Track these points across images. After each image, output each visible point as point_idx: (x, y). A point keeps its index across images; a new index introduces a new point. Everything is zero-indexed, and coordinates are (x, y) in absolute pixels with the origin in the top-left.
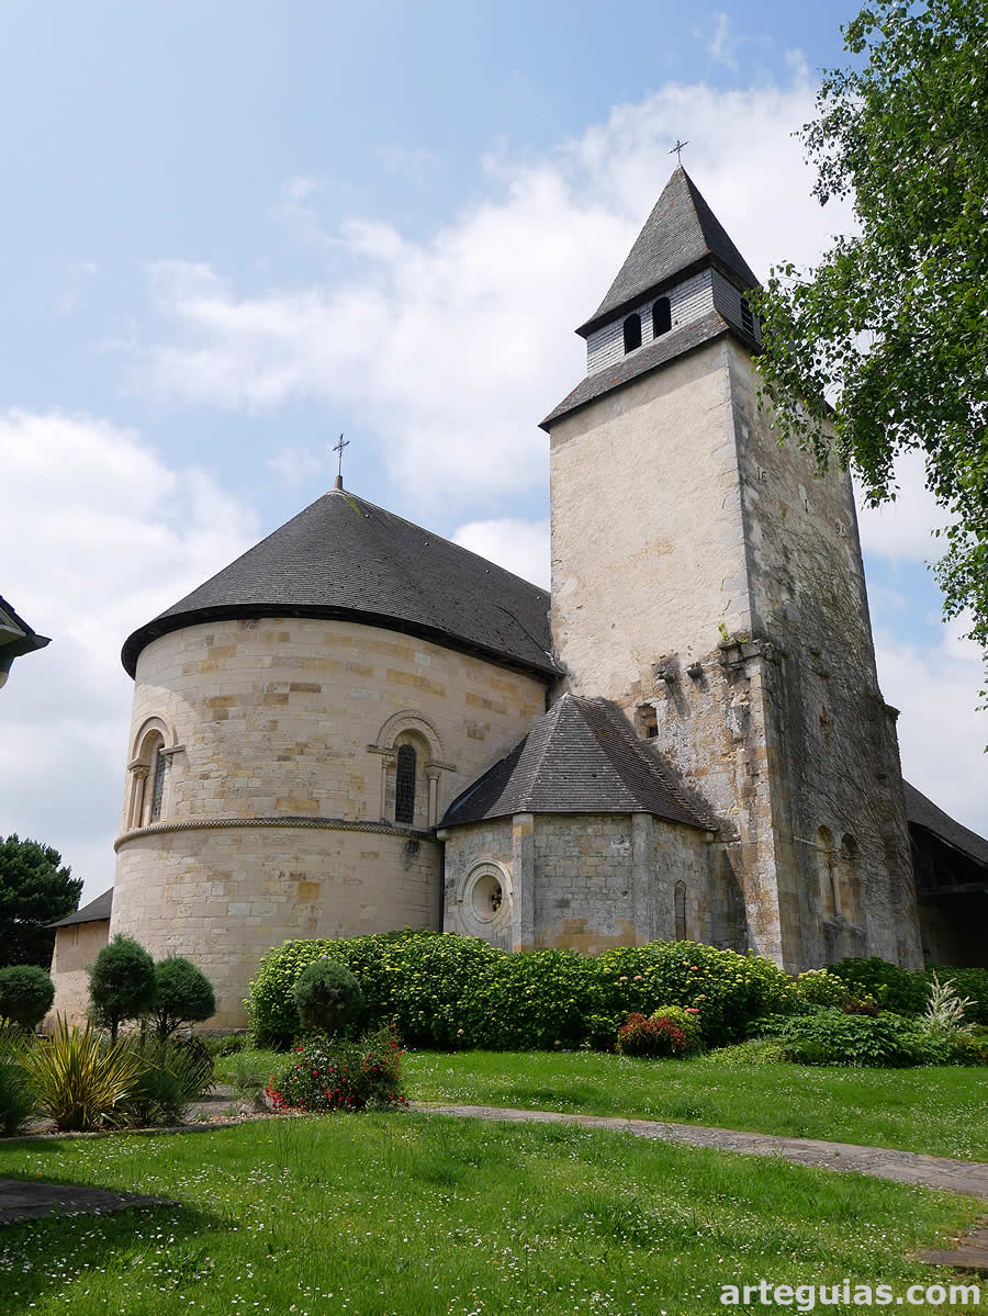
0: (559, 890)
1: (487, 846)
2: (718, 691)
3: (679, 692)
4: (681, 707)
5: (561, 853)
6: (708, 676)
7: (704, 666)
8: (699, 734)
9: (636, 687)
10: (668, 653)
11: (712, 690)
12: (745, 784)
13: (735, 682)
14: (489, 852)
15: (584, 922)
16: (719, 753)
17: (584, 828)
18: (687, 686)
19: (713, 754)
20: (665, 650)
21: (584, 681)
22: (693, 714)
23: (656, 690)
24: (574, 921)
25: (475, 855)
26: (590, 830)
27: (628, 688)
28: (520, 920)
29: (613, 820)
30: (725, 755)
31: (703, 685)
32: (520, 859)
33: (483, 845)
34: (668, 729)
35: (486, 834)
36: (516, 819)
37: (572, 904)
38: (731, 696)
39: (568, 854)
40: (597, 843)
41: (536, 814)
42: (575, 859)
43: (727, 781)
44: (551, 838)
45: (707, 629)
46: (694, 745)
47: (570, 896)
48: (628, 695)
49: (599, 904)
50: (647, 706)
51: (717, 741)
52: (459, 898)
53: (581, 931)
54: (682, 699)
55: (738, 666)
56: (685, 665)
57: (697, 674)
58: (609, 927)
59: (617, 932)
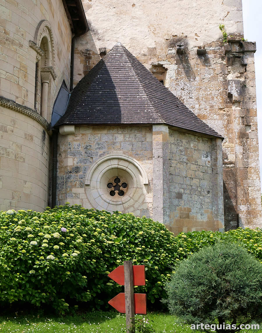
0: (177, 186)
1: (118, 145)
2: (218, 68)
3: (187, 61)
4: (189, 72)
5: (178, 158)
6: (210, 56)
7: (208, 49)
8: (202, 92)
9: (152, 51)
10: (179, 35)
11: (213, 66)
12: (241, 129)
13: (232, 65)
14: (120, 149)
15: (189, 210)
16: (217, 107)
17: (189, 143)
18: (194, 60)
19: (212, 107)
20: (178, 32)
21: (106, 38)
22: (198, 78)
23: (169, 57)
24: (185, 209)
25: (104, 150)
26: (192, 145)
27: (145, 51)
28: (162, 206)
29: (203, 140)
30: (221, 109)
31: (206, 61)
32: (161, 160)
33: (114, 143)
34: (177, 84)
35: (116, 135)
36: (155, 129)
37: (184, 196)
38: (227, 73)
39: (181, 160)
40: (196, 155)
41: (170, 127)
42: (185, 164)
43: (221, 126)
44: (173, 146)
45: (211, 26)
46: (198, 99)
47: (182, 190)
48: (145, 55)
49: (196, 198)
50: (161, 66)
51: (215, 99)
52: (87, 183)
53: (188, 216)
54: (189, 67)
55: (237, 55)
56: (193, 46)
57: (202, 53)
58: (201, 215)
59: (205, 219)
